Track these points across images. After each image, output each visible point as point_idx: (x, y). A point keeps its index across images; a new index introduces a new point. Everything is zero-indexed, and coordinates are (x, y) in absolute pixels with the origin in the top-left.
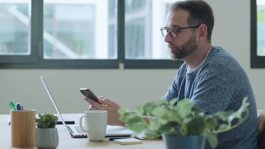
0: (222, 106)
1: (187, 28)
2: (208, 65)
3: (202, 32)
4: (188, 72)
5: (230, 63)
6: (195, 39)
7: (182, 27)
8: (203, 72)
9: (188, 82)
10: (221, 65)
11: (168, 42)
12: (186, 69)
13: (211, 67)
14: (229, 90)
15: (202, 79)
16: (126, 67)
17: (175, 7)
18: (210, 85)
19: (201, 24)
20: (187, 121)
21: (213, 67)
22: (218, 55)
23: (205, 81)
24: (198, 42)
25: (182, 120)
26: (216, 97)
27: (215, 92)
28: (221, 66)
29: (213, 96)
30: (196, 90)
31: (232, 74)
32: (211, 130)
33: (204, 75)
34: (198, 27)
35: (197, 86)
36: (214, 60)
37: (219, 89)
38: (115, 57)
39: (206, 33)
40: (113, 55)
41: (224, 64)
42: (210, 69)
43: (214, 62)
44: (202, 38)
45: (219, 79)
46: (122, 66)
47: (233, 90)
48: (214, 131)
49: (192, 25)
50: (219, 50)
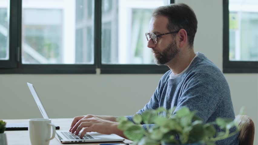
0: (207, 113)
1: (166, 34)
2: (194, 74)
3: (182, 36)
4: (170, 78)
5: (215, 72)
6: (176, 44)
7: (162, 33)
8: (189, 81)
9: (170, 88)
10: (207, 74)
11: (150, 47)
12: (168, 75)
13: (197, 76)
14: (214, 99)
15: (188, 87)
16: (103, 72)
17: (156, 14)
18: (196, 92)
19: (181, 28)
20: (187, 129)
21: (200, 75)
22: (203, 64)
23: (191, 89)
24: (180, 46)
25: (183, 128)
26: (201, 104)
27: (201, 99)
28: (207, 76)
29: (200, 103)
30: (182, 97)
31: (217, 83)
32: (209, 138)
33: (191, 83)
34: (177, 32)
35: (183, 94)
36: (200, 69)
37: (204, 97)
38: (92, 62)
39: (186, 38)
40: (90, 60)
41: (210, 74)
42: (196, 77)
43: (200, 71)
44: (182, 42)
45: (205, 87)
46: (98, 71)
47: (218, 99)
48: (212, 139)
49: (172, 31)
50: (203, 60)
